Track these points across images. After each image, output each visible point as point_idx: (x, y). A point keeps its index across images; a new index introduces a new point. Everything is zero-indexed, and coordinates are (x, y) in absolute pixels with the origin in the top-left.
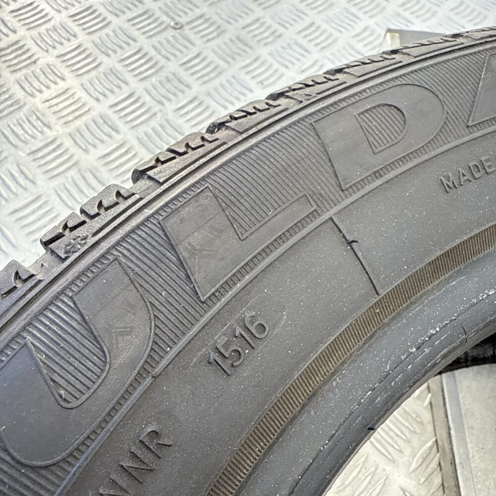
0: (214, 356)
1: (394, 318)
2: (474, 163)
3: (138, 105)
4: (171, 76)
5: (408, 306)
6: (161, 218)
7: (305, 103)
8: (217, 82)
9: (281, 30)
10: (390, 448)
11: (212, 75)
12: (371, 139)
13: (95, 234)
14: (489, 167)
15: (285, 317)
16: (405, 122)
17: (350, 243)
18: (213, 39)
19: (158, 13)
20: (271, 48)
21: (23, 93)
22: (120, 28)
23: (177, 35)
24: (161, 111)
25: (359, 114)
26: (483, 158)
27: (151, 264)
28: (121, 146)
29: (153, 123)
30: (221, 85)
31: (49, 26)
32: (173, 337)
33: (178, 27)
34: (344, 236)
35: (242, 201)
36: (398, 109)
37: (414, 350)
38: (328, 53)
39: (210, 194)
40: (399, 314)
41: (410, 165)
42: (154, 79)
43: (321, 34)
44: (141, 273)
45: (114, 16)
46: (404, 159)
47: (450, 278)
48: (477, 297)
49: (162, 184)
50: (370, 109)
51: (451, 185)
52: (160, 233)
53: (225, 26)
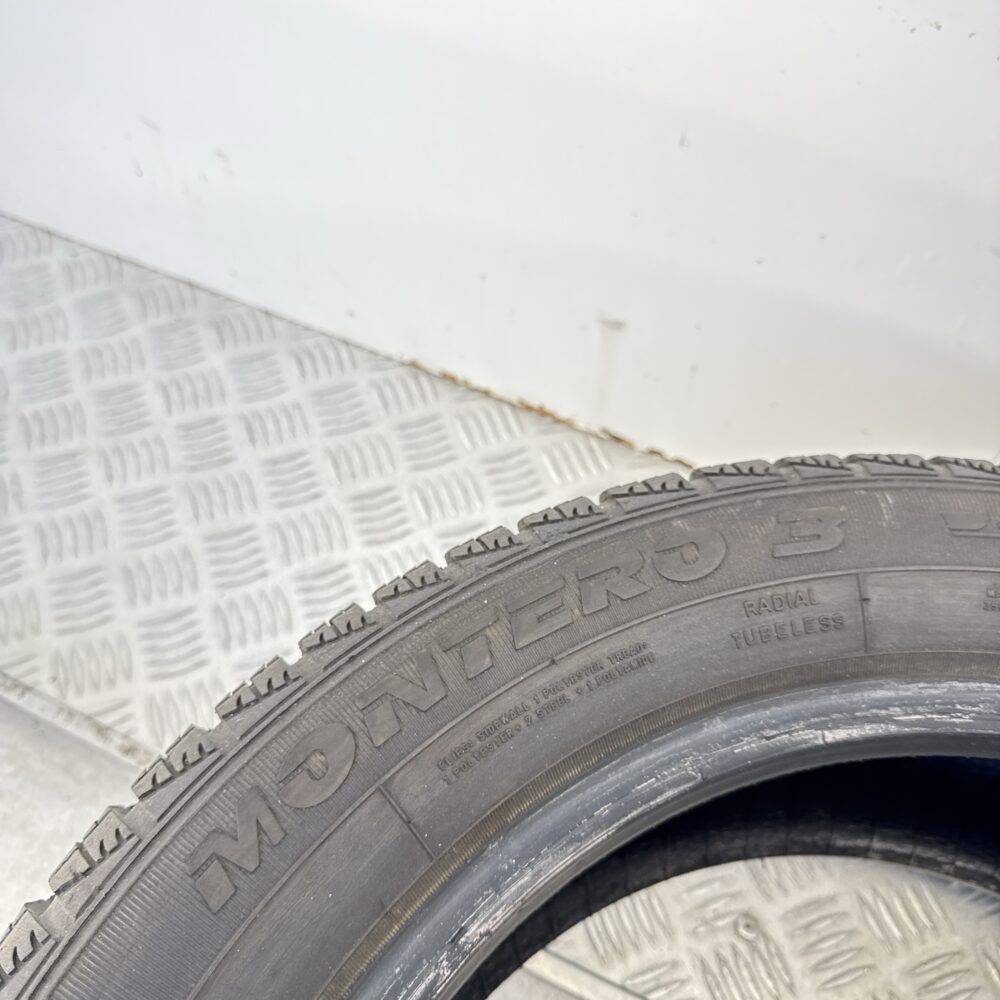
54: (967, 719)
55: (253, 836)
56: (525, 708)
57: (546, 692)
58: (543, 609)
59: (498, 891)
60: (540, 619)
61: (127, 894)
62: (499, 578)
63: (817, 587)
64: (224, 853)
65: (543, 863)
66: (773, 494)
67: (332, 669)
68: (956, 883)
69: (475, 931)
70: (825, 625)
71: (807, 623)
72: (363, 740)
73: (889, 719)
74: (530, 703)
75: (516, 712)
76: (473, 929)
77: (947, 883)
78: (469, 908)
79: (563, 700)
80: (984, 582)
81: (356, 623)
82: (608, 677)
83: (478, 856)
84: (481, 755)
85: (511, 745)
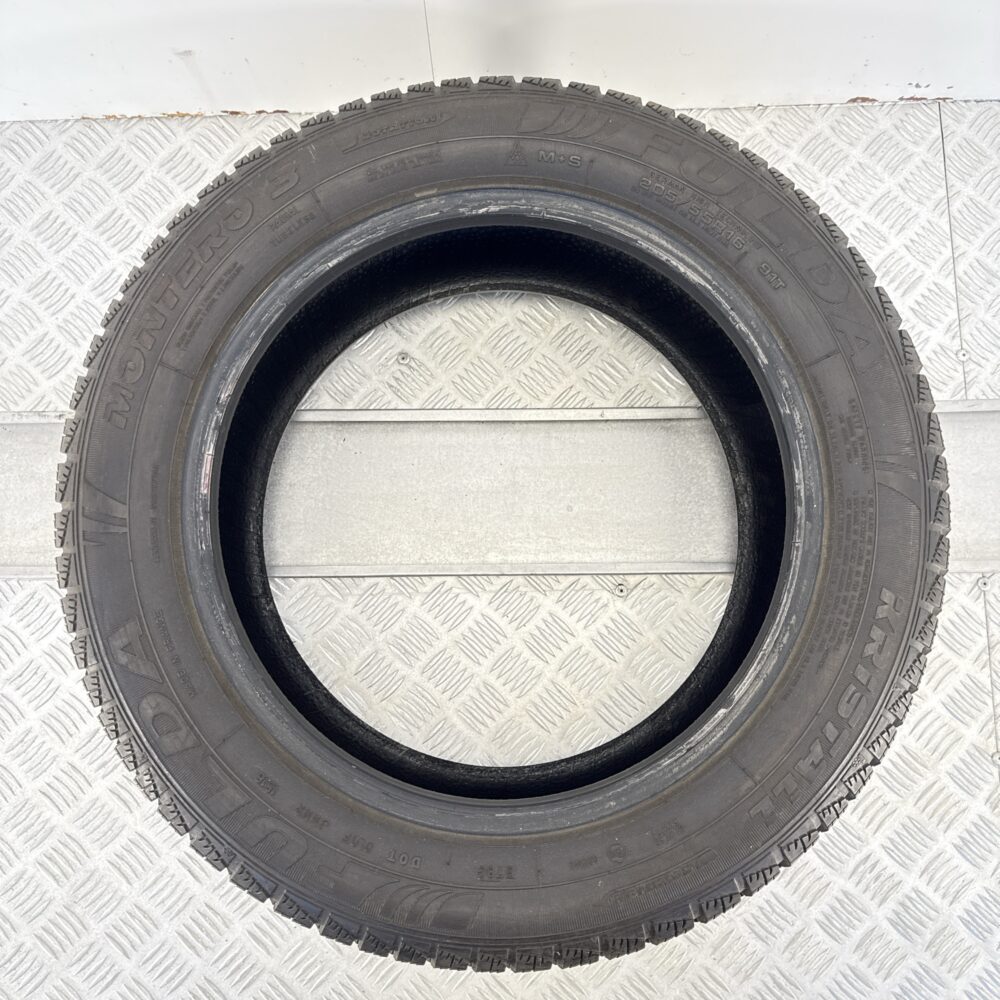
0: (271, 793)
2: (181, 680)
6: (217, 820)
10: (327, 614)
13: (223, 845)
14: (183, 672)
15: (257, 766)
16: (162, 713)
26: (179, 676)
27: (238, 821)
46: (182, 715)
51: (193, 692)
52: (224, 819)
54: (383, 232)
55: (123, 400)
56: (200, 310)
57: (206, 299)
58: (188, 267)
59: (226, 380)
60: (188, 272)
61: (90, 438)
62: (165, 261)
63: (296, 204)
64: (115, 409)
65: (238, 363)
66: (264, 168)
67: (117, 329)
68: (498, 292)
69: (224, 396)
70: (307, 220)
71: (299, 222)
72: (142, 349)
73: (352, 247)
74: (201, 307)
75: (197, 313)
76: (222, 396)
77: (493, 294)
78: (217, 390)
79: (214, 300)
80: (363, 169)
81: (118, 308)
82: (228, 283)
83: (212, 371)
84: (192, 334)
85: (201, 326)
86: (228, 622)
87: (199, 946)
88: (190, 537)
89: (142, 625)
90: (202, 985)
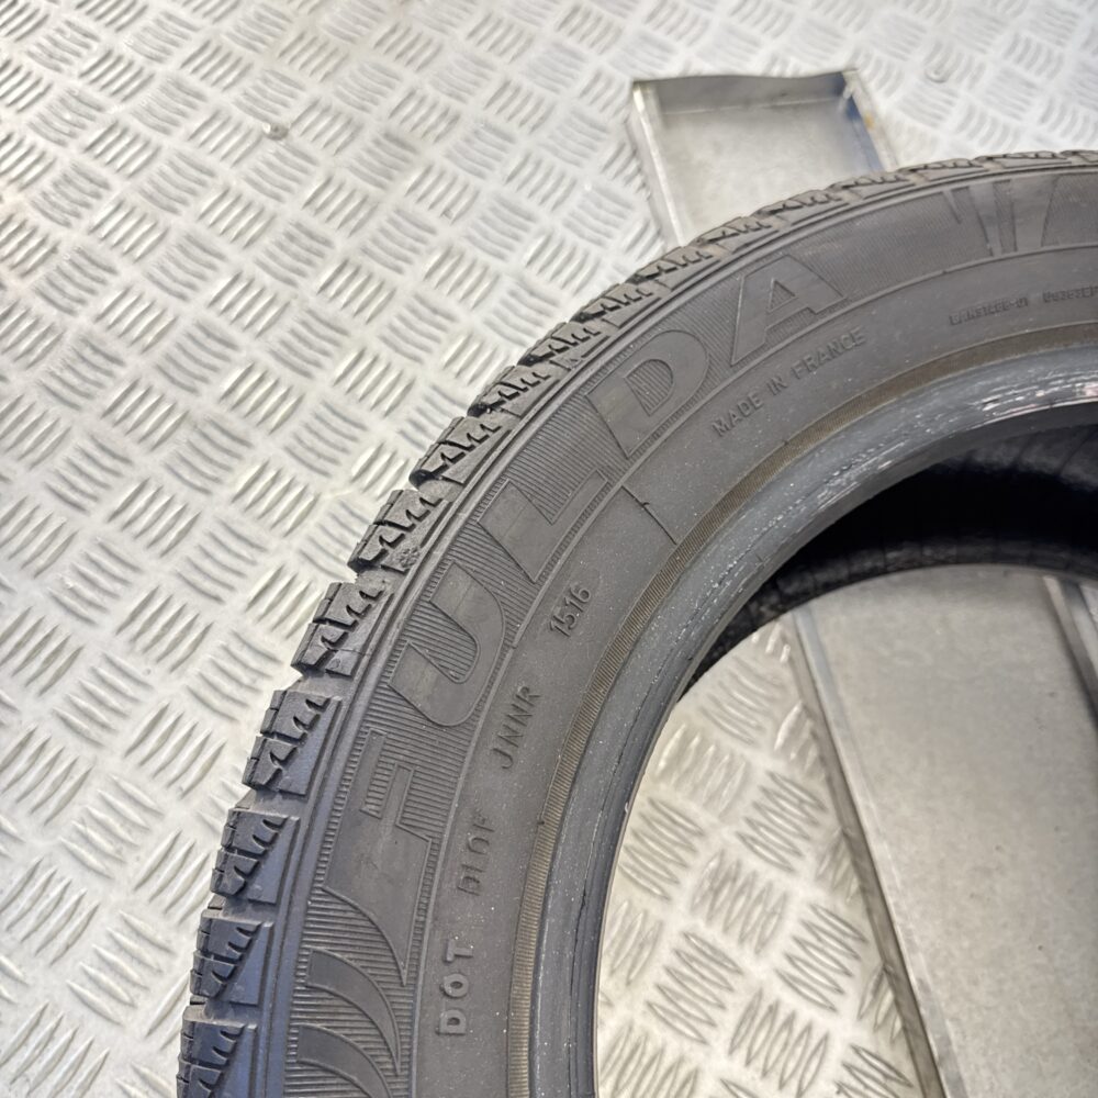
0: (554, 623)
1: (694, 562)
2: (743, 401)
3: (254, 292)
4: (295, 231)
5: (705, 548)
6: (478, 520)
7: (574, 371)
8: (372, 225)
9: (456, 105)
11: (361, 215)
12: (643, 400)
13: (423, 543)
14: (758, 401)
15: (602, 581)
16: (672, 377)
17: (643, 505)
18: (345, 145)
19: (237, 113)
20: (447, 143)
21: (55, 312)
22: (181, 156)
23: (283, 151)
24: (296, 297)
25: (628, 377)
26: (750, 395)
27: (484, 561)
28: (249, 371)
29: (289, 321)
30: (383, 231)
31: (55, 174)
32: (519, 615)
33: (279, 133)
34: (637, 500)
35: (543, 488)
36: (664, 363)
37: (717, 585)
38: (543, 134)
39: (513, 488)
40: (698, 557)
41: (683, 419)
42: (266, 241)
43: (525, 101)
44: (479, 570)
45: (162, 135)
46: (677, 415)
47: (739, 512)
48: (766, 525)
49: (464, 485)
50: (637, 369)
51: (724, 428)
52: (483, 532)
53: (358, 115)
86: (857, 479)
87: (136, 626)
88: (998, 379)
89: (831, 309)
90: (67, 645)
